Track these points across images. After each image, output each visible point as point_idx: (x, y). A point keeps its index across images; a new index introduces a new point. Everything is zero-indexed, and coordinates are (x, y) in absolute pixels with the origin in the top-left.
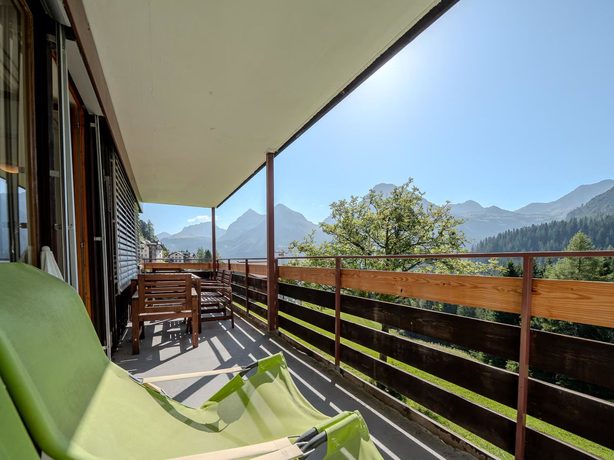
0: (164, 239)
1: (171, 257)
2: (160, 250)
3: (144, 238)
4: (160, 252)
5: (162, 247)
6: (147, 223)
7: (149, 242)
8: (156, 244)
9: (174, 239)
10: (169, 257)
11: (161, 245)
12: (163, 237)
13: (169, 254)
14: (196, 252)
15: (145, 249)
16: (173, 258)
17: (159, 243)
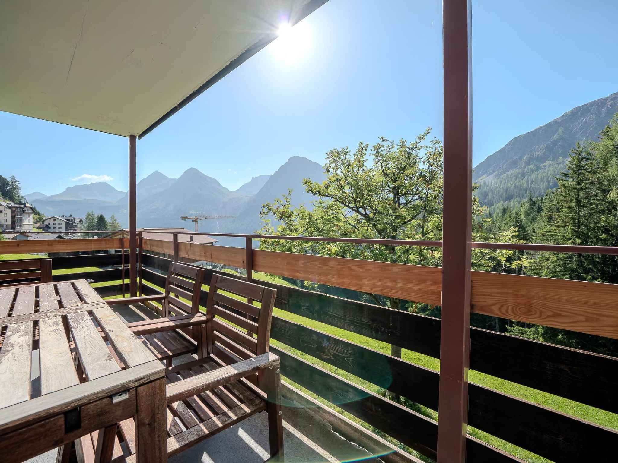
0: (35, 201)
1: (46, 223)
2: (29, 214)
3: (4, 198)
4: (29, 217)
5: (33, 210)
6: (9, 179)
7: (12, 204)
8: (22, 206)
9: (50, 201)
10: (43, 223)
11: (31, 208)
12: (35, 197)
13: (44, 218)
14: (84, 218)
15: (4, 212)
16: (49, 224)
17: (27, 205)
